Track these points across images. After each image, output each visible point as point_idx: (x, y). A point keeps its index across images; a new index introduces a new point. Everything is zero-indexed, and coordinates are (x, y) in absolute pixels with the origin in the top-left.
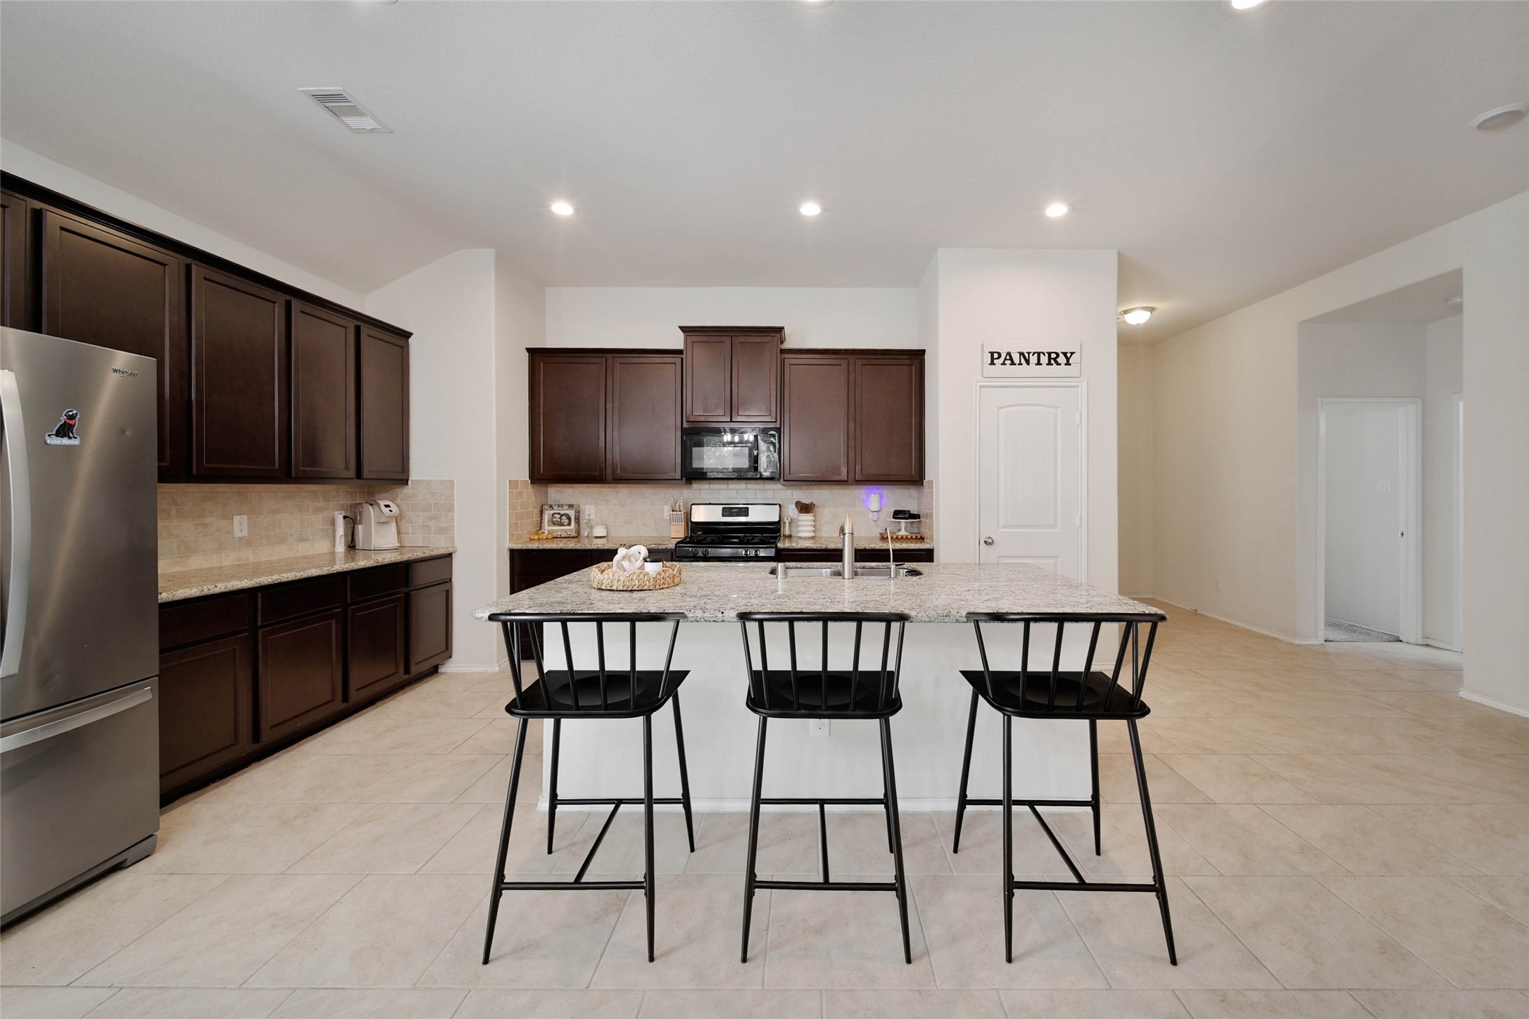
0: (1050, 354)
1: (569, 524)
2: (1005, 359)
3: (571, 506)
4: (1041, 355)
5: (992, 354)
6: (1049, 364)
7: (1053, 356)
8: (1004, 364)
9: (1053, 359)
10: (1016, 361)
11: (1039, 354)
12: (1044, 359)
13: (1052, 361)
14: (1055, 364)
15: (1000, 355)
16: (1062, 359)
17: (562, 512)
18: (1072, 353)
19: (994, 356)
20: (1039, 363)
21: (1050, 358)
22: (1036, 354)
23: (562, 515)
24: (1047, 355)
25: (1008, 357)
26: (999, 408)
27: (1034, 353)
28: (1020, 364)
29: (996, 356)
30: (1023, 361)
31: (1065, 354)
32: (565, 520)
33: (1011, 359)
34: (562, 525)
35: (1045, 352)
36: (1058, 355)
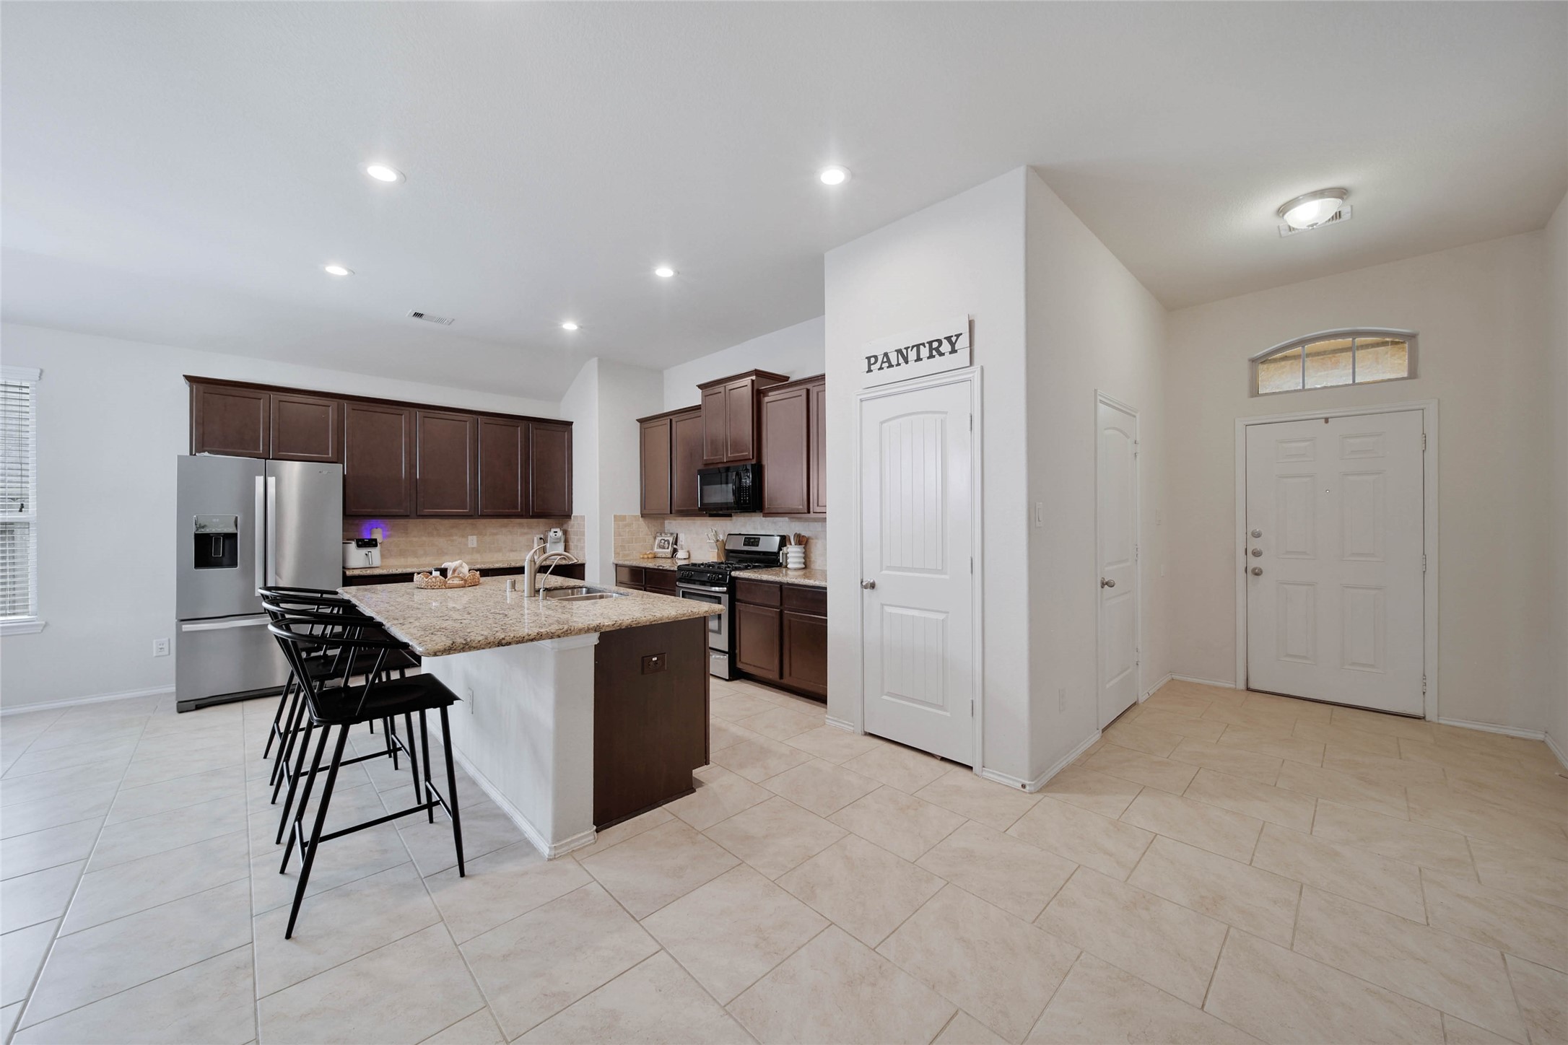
0: (930, 343)
1: (668, 548)
2: (883, 362)
3: (672, 534)
4: (921, 347)
5: (869, 358)
6: (931, 356)
7: (935, 345)
8: (881, 368)
9: (935, 349)
10: (894, 362)
11: (918, 346)
12: (925, 352)
13: (934, 353)
14: (937, 356)
15: (876, 357)
16: (946, 347)
17: (666, 539)
18: (958, 336)
19: (872, 360)
20: (919, 359)
21: (931, 349)
22: (915, 348)
23: (665, 541)
24: (927, 345)
25: (885, 360)
26: (882, 423)
27: (913, 347)
28: (898, 364)
29: (873, 360)
30: (901, 360)
31: (949, 339)
32: (666, 545)
33: (889, 361)
34: (664, 548)
35: (925, 342)
36: (940, 342)
